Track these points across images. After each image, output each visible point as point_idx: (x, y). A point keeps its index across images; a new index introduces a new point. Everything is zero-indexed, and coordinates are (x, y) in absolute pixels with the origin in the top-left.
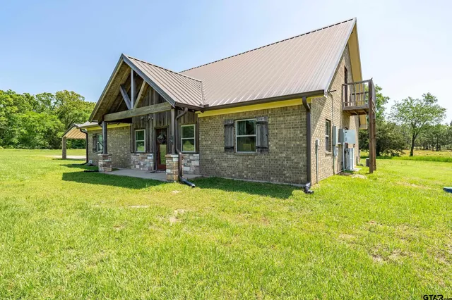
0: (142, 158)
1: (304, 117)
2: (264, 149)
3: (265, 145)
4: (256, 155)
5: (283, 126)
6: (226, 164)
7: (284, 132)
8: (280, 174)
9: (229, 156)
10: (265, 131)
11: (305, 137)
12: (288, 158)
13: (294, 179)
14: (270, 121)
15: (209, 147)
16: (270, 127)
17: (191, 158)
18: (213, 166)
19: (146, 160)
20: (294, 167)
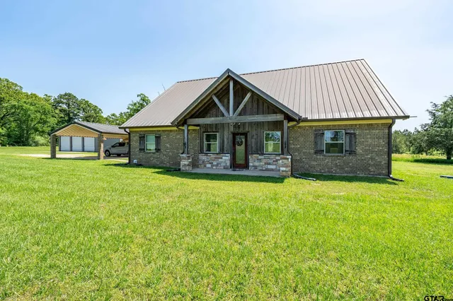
0: (216, 158)
1: (387, 131)
2: (352, 152)
3: (353, 150)
4: (345, 156)
5: (369, 136)
6: (315, 163)
7: (370, 141)
8: (366, 169)
9: (318, 157)
10: (353, 139)
11: (387, 145)
12: (372, 159)
13: (377, 172)
14: (357, 132)
15: (297, 150)
16: (357, 137)
17: (278, 158)
18: (301, 164)
19: (220, 160)
20: (377, 165)
